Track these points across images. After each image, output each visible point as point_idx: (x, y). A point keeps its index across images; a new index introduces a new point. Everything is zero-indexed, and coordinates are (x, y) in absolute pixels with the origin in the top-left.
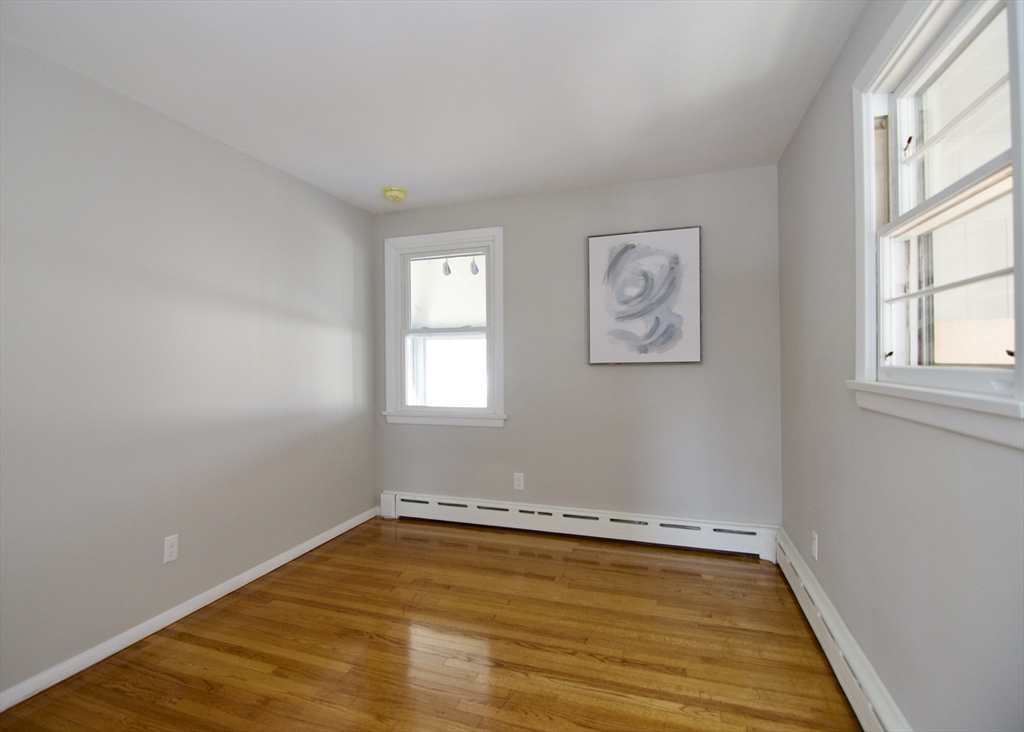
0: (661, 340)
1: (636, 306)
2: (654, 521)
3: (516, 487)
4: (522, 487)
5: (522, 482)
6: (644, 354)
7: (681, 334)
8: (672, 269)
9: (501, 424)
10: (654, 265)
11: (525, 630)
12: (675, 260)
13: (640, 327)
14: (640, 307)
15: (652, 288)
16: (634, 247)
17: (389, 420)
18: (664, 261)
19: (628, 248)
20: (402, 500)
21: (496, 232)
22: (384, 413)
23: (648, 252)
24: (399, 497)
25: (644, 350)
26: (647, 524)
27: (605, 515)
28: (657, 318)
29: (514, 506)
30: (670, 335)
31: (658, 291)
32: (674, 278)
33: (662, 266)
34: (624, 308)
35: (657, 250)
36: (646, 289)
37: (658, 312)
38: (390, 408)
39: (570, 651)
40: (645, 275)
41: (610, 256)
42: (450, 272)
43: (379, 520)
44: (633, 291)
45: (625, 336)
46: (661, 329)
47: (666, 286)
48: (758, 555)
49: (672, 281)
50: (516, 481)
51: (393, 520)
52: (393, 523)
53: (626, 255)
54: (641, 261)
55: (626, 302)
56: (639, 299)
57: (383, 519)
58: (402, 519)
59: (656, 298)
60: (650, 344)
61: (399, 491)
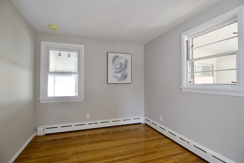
0: (124, 78)
1: (118, 70)
2: (122, 120)
3: (87, 118)
4: (89, 117)
5: (89, 116)
6: (120, 81)
7: (127, 77)
8: (126, 62)
9: (83, 100)
10: (123, 61)
11: (118, 156)
12: (127, 61)
13: (119, 75)
14: (119, 70)
15: (122, 66)
16: (118, 56)
17: (41, 102)
18: (124, 61)
19: (117, 56)
20: (46, 128)
21: (83, 46)
22: (39, 100)
23: (121, 58)
24: (45, 127)
25: (120, 80)
26: (120, 121)
27: (111, 120)
28: (123, 73)
29: (87, 123)
30: (125, 77)
31: (123, 67)
32: (126, 65)
33: (124, 62)
34: (116, 70)
35: (123, 58)
36: (121, 66)
37: (123, 72)
38: (41, 98)
39: (133, 157)
40: (121, 63)
41: (113, 58)
42: (61, 56)
43: (36, 137)
44: (118, 67)
45: (116, 77)
46: (124, 76)
47: (125, 66)
48: (141, 123)
49: (126, 66)
50: (87, 116)
51: (43, 136)
52: (43, 137)
53: (116, 58)
54: (120, 60)
55: (116, 69)
56: (119, 69)
57: (38, 136)
58: (46, 135)
59: (123, 68)
60: (121, 79)
61: (45, 125)
